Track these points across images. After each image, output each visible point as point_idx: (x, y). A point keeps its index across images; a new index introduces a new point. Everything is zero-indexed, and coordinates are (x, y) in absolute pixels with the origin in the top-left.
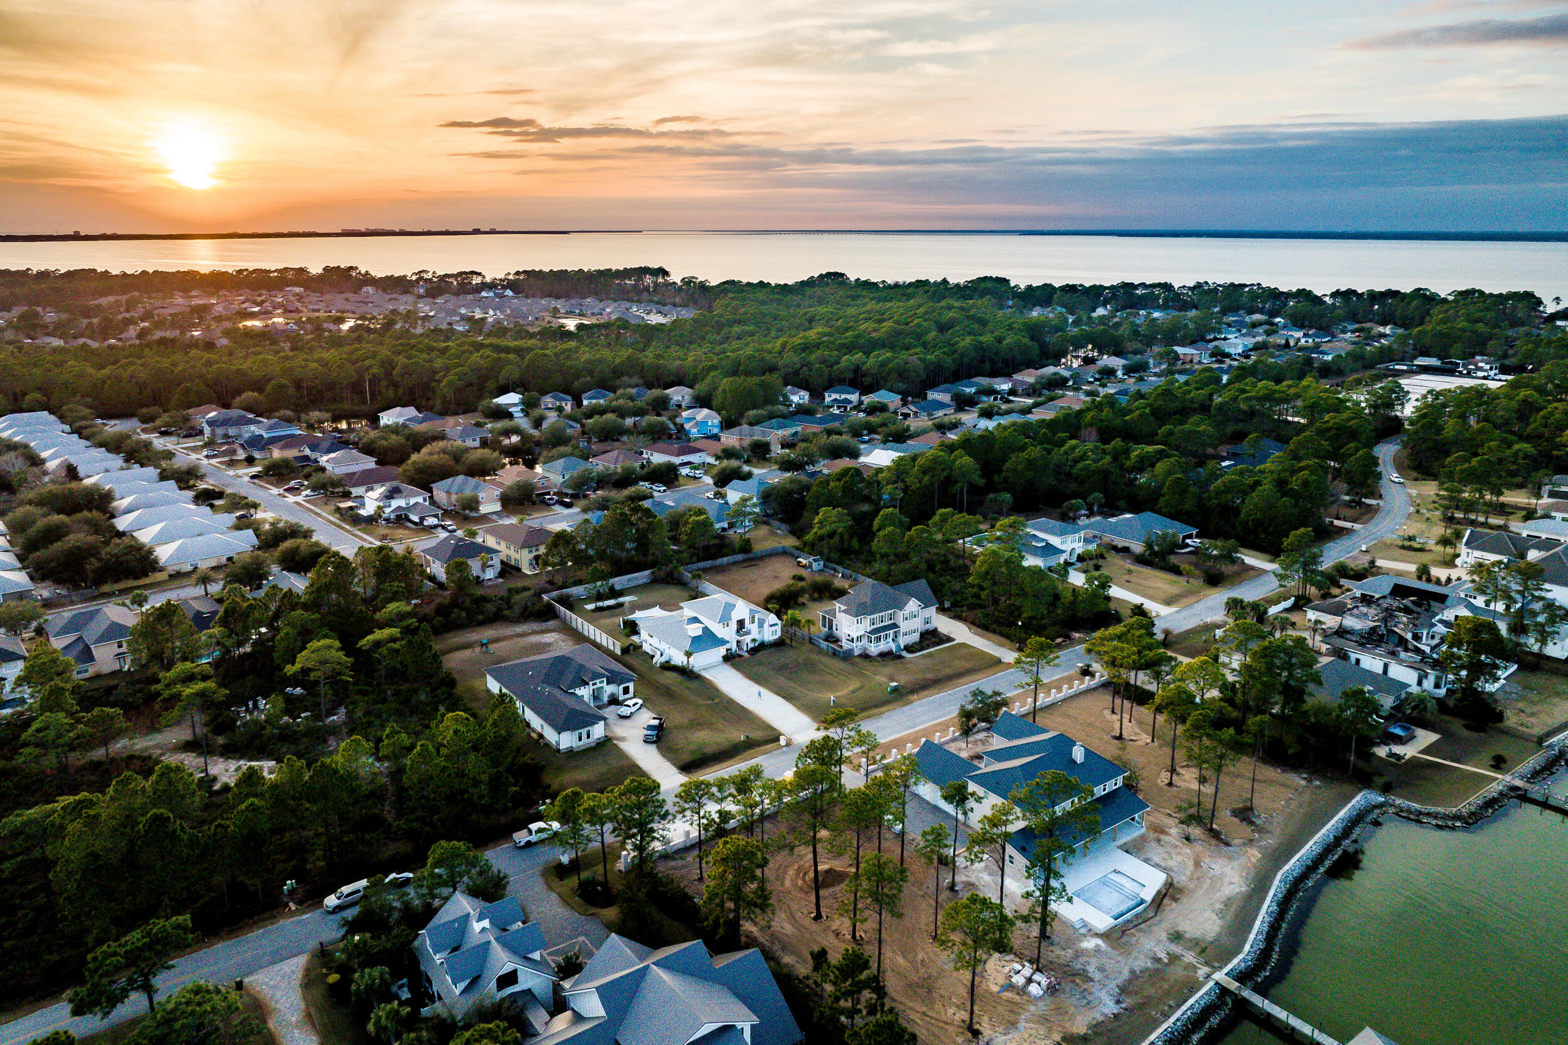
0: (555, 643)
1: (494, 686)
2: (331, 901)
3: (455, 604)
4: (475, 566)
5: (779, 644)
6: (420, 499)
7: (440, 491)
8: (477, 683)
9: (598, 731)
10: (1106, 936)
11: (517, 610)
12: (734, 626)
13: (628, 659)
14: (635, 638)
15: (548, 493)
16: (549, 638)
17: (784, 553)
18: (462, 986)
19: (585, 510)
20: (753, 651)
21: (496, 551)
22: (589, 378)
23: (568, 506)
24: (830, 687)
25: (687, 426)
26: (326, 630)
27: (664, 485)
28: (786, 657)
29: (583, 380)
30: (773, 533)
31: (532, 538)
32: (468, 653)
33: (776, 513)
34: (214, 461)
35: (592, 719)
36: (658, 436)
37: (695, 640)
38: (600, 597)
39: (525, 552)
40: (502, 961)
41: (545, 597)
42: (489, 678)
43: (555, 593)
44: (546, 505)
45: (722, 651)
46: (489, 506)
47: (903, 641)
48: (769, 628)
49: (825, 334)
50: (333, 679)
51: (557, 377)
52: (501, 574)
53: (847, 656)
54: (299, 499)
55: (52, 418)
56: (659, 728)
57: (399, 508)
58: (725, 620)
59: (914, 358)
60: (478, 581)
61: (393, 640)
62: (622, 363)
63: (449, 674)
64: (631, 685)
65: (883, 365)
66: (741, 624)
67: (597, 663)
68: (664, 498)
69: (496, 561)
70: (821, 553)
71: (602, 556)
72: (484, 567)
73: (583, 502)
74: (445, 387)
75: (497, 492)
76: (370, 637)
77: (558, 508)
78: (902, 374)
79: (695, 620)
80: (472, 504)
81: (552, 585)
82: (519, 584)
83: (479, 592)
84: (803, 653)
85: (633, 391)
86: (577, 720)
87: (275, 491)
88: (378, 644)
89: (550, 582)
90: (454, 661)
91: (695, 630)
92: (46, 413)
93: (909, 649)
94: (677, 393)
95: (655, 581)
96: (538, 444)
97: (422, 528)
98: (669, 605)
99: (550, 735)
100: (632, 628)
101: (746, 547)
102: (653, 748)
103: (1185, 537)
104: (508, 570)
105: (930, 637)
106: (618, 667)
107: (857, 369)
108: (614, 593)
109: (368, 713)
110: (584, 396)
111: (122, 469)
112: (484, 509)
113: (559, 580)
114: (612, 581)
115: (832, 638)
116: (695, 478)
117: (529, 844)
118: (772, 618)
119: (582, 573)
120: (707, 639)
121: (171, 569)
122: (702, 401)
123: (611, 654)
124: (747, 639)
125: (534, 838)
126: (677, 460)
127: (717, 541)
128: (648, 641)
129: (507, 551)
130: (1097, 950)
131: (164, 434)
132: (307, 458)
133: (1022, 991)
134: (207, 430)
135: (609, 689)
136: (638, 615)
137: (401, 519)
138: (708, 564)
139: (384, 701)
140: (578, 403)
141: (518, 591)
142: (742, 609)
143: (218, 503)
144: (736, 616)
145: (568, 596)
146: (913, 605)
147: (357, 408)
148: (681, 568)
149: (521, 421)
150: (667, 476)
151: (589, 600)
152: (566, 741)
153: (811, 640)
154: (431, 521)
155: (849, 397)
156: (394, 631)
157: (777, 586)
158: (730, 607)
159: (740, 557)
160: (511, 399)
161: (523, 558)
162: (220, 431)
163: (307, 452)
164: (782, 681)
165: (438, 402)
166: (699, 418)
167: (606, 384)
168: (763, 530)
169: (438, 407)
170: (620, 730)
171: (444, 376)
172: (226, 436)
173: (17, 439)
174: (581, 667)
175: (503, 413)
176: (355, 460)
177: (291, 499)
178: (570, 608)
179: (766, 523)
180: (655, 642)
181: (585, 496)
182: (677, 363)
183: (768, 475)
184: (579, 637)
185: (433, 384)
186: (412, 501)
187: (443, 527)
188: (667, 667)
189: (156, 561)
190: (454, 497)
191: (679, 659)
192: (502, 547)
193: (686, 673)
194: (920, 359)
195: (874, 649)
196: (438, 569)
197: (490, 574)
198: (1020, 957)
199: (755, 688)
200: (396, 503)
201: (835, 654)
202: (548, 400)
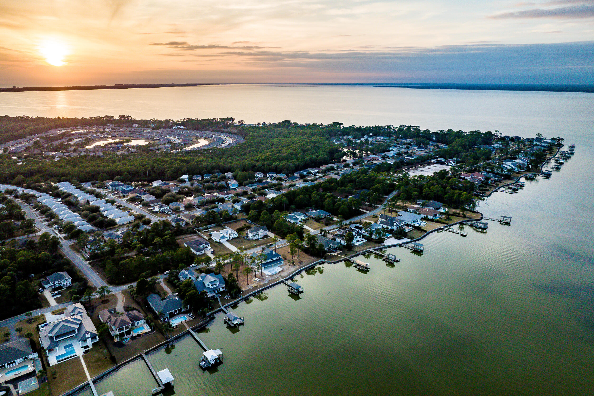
0: (196, 238)
1: (186, 245)
2: (165, 273)
3: (177, 231)
4: (181, 223)
5: (237, 238)
6: (167, 208)
7: (171, 205)
8: (183, 245)
9: (203, 252)
10: (270, 276)
11: (189, 232)
12: (228, 235)
13: (210, 241)
14: (211, 237)
15: (195, 205)
16: (195, 237)
17: (244, 219)
18: (184, 279)
19: (203, 210)
20: (232, 239)
21: (184, 220)
22: (205, 170)
23: (199, 208)
24: (244, 245)
25: (230, 185)
26: (156, 236)
27: (221, 203)
28: (238, 240)
29: (204, 171)
30: (243, 215)
31: (192, 217)
32: (181, 240)
33: (244, 210)
34: (115, 196)
35: (202, 250)
36: (221, 189)
37: (221, 237)
38: (205, 229)
39: (190, 220)
40: (189, 276)
41: (194, 229)
42: (185, 244)
43: (196, 229)
44: (194, 208)
45: (226, 239)
46: (182, 209)
47: (260, 237)
48: (236, 235)
49: (271, 155)
50: (160, 244)
51: (197, 170)
52: (186, 225)
53: (249, 240)
54: (139, 207)
55: (69, 184)
56: (213, 252)
57: (162, 210)
58: (227, 233)
59: (291, 164)
60: (182, 226)
61: (168, 237)
62: (214, 166)
63: (178, 243)
64: (209, 245)
65: (283, 166)
66: (230, 234)
67: (203, 241)
68: (221, 206)
69: (184, 222)
70: (251, 220)
71: (206, 221)
72: (182, 224)
73: (203, 208)
74: (168, 173)
75: (184, 206)
76: (165, 237)
77: (197, 209)
78: (287, 169)
79: (222, 234)
80: (178, 209)
81: (196, 227)
82: (189, 227)
83: (182, 228)
84: (242, 239)
85: (216, 174)
86: (200, 250)
87: (133, 205)
88: (166, 238)
89: (196, 226)
90: (178, 241)
91: (221, 235)
92: (67, 182)
93: (261, 238)
94: (228, 174)
95: (217, 226)
96: (192, 191)
97: (168, 215)
98: (218, 231)
99: (195, 253)
100: (211, 235)
101: (236, 218)
102: (212, 255)
103: (328, 215)
104: (187, 224)
105: (266, 236)
106: (207, 242)
107: (276, 167)
108: (208, 228)
109: (165, 250)
110: (204, 175)
111: (97, 200)
112: (181, 209)
113: (197, 226)
114: (207, 226)
115: (247, 237)
116: (229, 201)
117: (192, 267)
118: (236, 233)
119: (202, 224)
120: (224, 237)
121: (119, 224)
122: (235, 178)
123: (206, 240)
124: (231, 237)
125: (193, 266)
126: (224, 196)
127: (230, 217)
128: (213, 237)
129: (186, 220)
130: (268, 277)
131: (98, 188)
132: (138, 196)
133: (256, 281)
134: (110, 187)
135: (205, 246)
136: (212, 233)
137: (163, 212)
138: (227, 222)
139: (167, 248)
140: (203, 178)
141: (189, 228)
142: (230, 232)
143: (121, 208)
144: (229, 233)
145: (199, 229)
146: (262, 231)
147: (145, 179)
148: (222, 223)
149: (188, 184)
150: (222, 201)
151: (203, 230)
152: (198, 253)
153: (243, 237)
154: (170, 213)
155: (273, 175)
156: (168, 236)
157: (240, 226)
158: (228, 231)
159: (234, 220)
160: (185, 177)
161: (190, 221)
162: (114, 188)
163: (138, 194)
164: (236, 244)
165: (166, 177)
166: (232, 183)
167: (210, 172)
168: (241, 214)
169: (166, 179)
170: (207, 252)
171: (168, 171)
172: (116, 189)
173: (65, 191)
174: (201, 242)
175: (183, 181)
176: (150, 197)
177: (137, 207)
178: (199, 231)
179: (242, 212)
180: (214, 238)
181: (204, 206)
182: (229, 165)
183: (245, 200)
184: (201, 237)
185: (165, 172)
186: (165, 208)
187: (173, 214)
188: (216, 242)
189: (116, 223)
190: (174, 207)
191: (218, 241)
192: (185, 219)
193: (219, 243)
194: (293, 164)
195: (254, 238)
196: (173, 224)
197: (183, 225)
198: (257, 278)
199: (231, 245)
200: (162, 209)
201: (247, 239)
202: (195, 177)
